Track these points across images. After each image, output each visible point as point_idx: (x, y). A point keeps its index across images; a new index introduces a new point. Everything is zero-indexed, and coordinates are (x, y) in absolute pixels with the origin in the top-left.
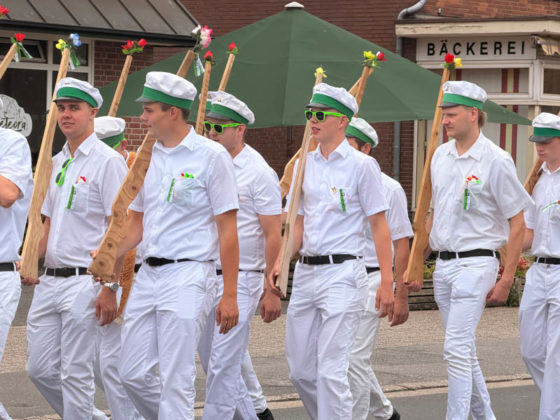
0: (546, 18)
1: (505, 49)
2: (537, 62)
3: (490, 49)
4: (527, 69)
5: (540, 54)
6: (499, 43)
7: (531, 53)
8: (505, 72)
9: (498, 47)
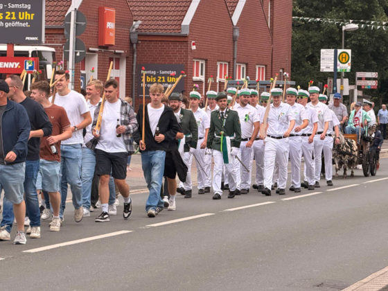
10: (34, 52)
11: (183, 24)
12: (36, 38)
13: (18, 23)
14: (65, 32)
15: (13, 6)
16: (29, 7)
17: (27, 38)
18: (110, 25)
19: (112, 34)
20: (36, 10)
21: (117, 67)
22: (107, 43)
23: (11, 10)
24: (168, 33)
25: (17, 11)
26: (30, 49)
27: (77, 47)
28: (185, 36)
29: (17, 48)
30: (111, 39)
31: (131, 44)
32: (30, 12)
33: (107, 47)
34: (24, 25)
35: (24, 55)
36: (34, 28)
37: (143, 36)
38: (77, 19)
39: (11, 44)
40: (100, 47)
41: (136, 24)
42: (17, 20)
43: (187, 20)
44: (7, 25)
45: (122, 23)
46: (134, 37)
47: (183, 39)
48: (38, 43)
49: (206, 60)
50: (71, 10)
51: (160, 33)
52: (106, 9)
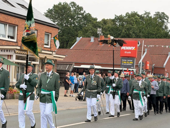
0: (16, 46)
1: (8, 51)
2: (14, 54)
3: (6, 51)
4: (12, 55)
5: (15, 53)
6: (7, 50)
7: (13, 52)
8: (8, 55)
9: (7, 51)
10: (132, 70)
11: (164, 65)
12: (133, 67)
13: (129, 64)
14: (139, 66)
15: (129, 60)
16: (132, 61)
17: (131, 67)
18: (148, 65)
19: (148, 67)
20: (133, 61)
21: (149, 74)
22: (147, 69)
23: (128, 61)
24: (161, 67)
25: (129, 61)
26: (131, 69)
27: (142, 70)
28: (164, 68)
29: (129, 69)
30: (148, 68)
31: (152, 69)
32: (132, 62)
33: (147, 70)
34: (131, 64)
35: (130, 71)
36: (133, 65)
37: (155, 68)
38: (142, 64)
39: (128, 68)
40: (146, 70)
41: (154, 65)
42: (129, 63)
43: (165, 65)
44: (127, 64)
45: (150, 65)
46: (153, 68)
47: (164, 69)
48: (134, 68)
49: (169, 73)
50: (141, 61)
51: (159, 67)
52: (147, 62)
